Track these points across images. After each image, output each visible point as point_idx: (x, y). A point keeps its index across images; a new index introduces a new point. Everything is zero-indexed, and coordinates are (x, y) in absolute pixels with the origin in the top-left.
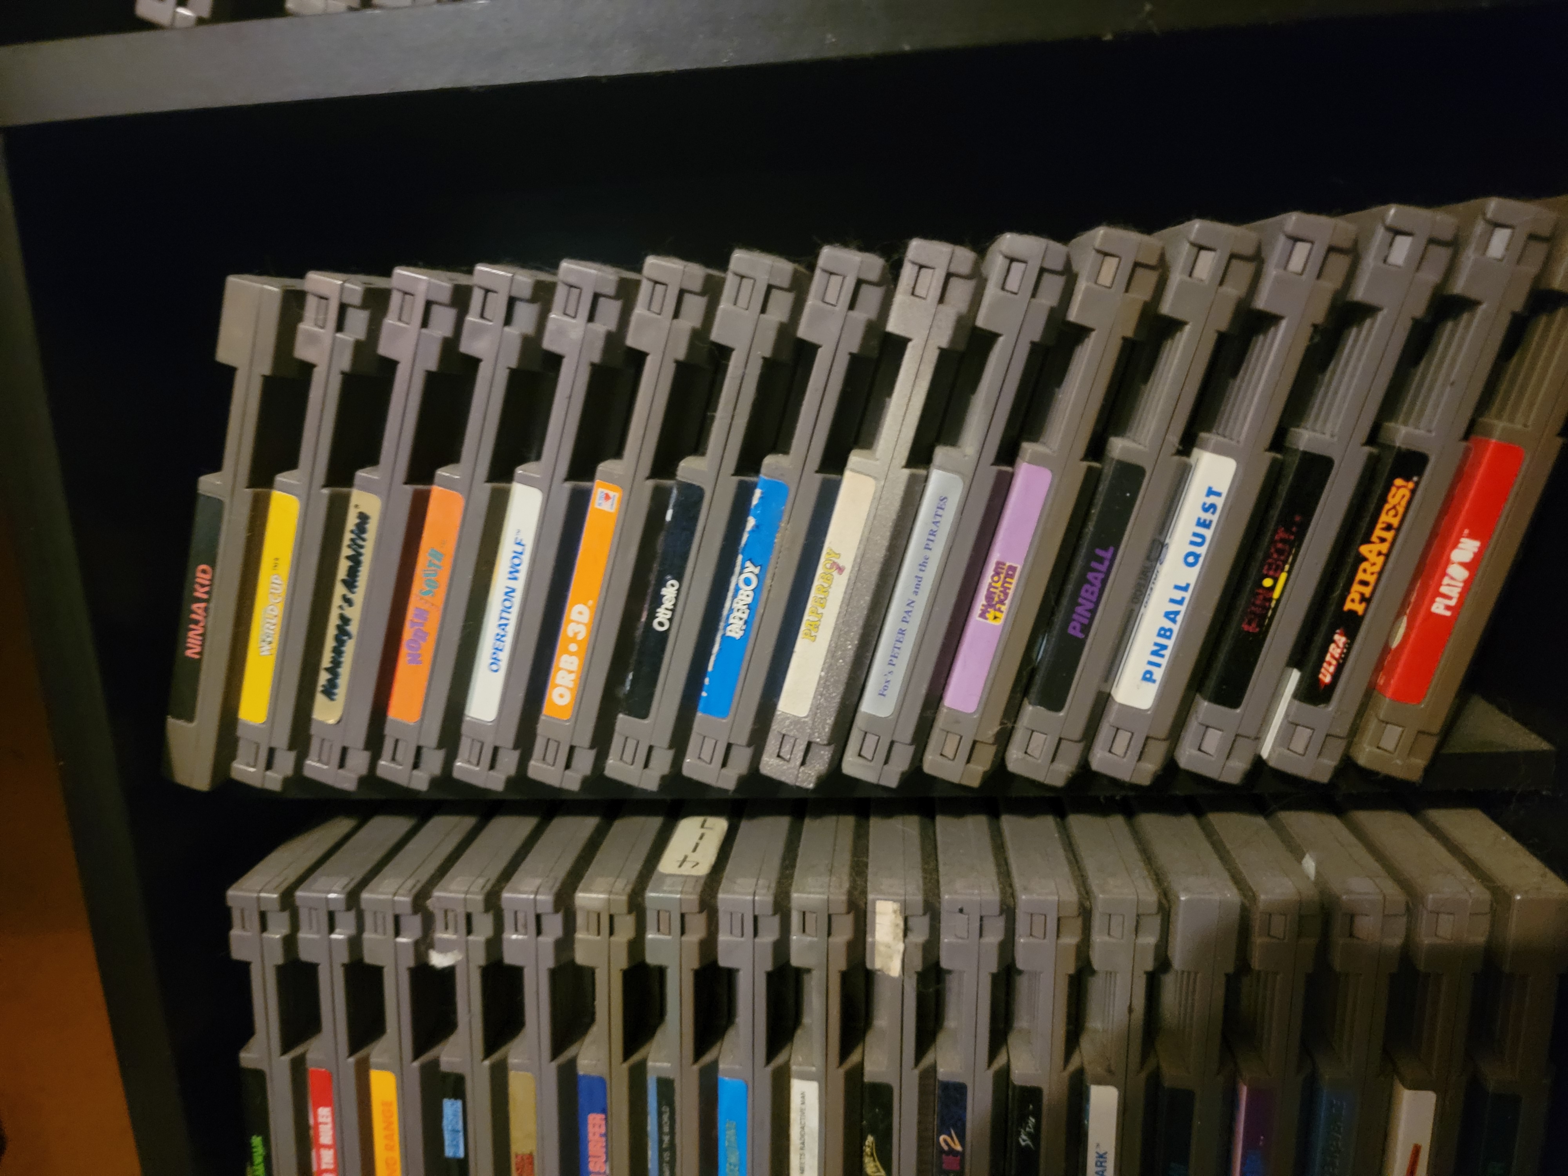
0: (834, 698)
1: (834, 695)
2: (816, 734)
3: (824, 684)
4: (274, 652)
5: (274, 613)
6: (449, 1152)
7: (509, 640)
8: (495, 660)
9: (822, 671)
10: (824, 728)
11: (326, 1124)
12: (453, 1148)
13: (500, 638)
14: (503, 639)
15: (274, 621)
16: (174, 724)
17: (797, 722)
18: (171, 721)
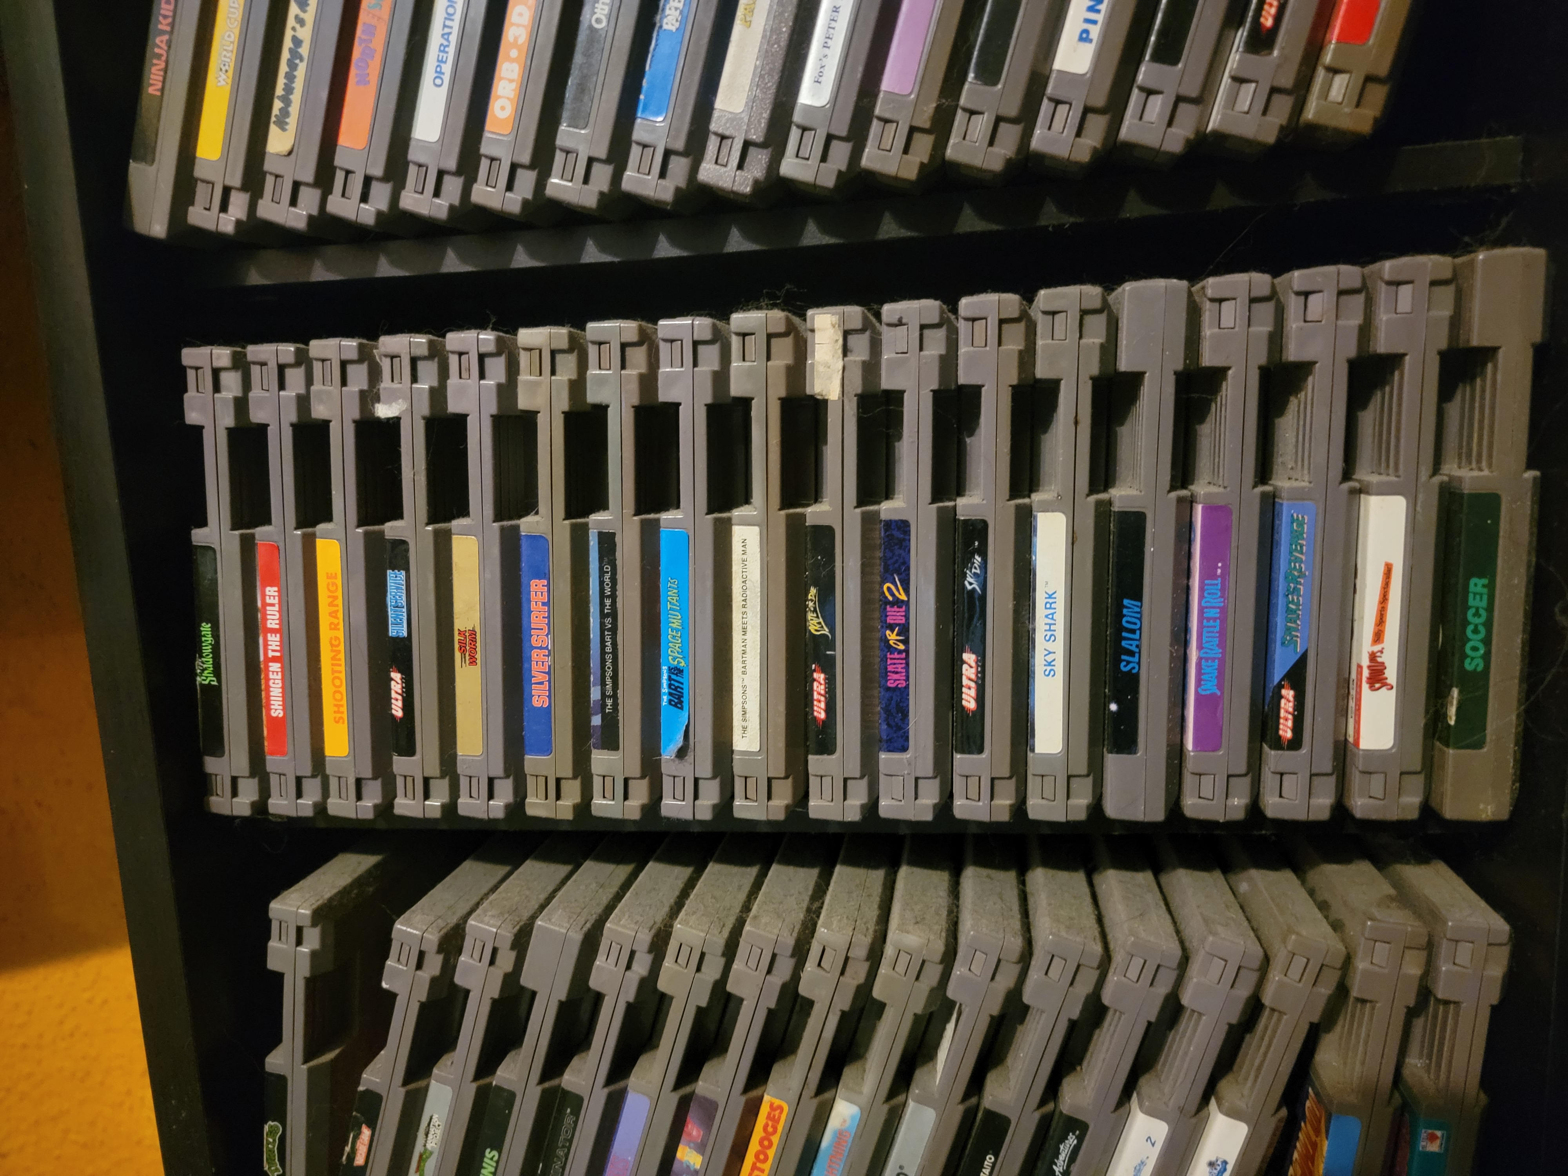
0: (769, 88)
1: (769, 85)
2: (753, 131)
3: (760, 76)
4: (230, 81)
5: (232, 39)
6: (393, 632)
7: (452, 50)
8: (439, 73)
9: (757, 59)
10: (760, 123)
11: (273, 605)
12: (397, 629)
13: (443, 49)
14: (447, 49)
15: (230, 48)
16: (134, 167)
17: (734, 118)
18: (133, 165)
